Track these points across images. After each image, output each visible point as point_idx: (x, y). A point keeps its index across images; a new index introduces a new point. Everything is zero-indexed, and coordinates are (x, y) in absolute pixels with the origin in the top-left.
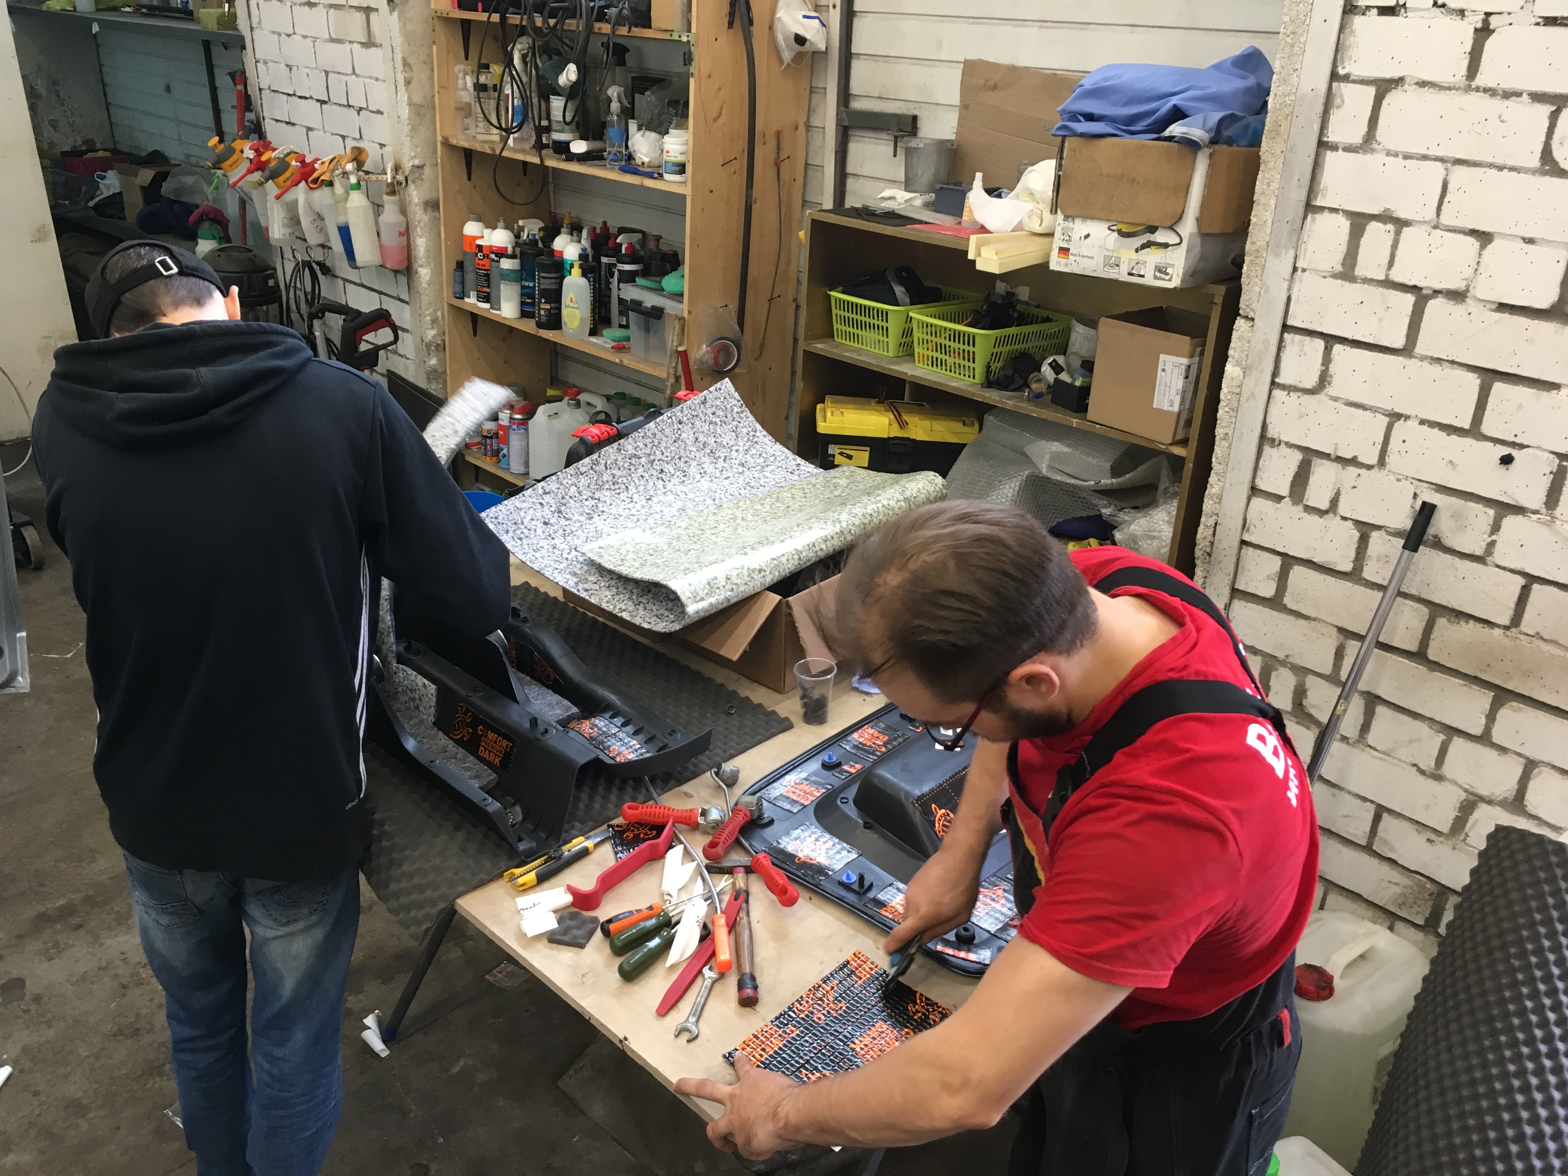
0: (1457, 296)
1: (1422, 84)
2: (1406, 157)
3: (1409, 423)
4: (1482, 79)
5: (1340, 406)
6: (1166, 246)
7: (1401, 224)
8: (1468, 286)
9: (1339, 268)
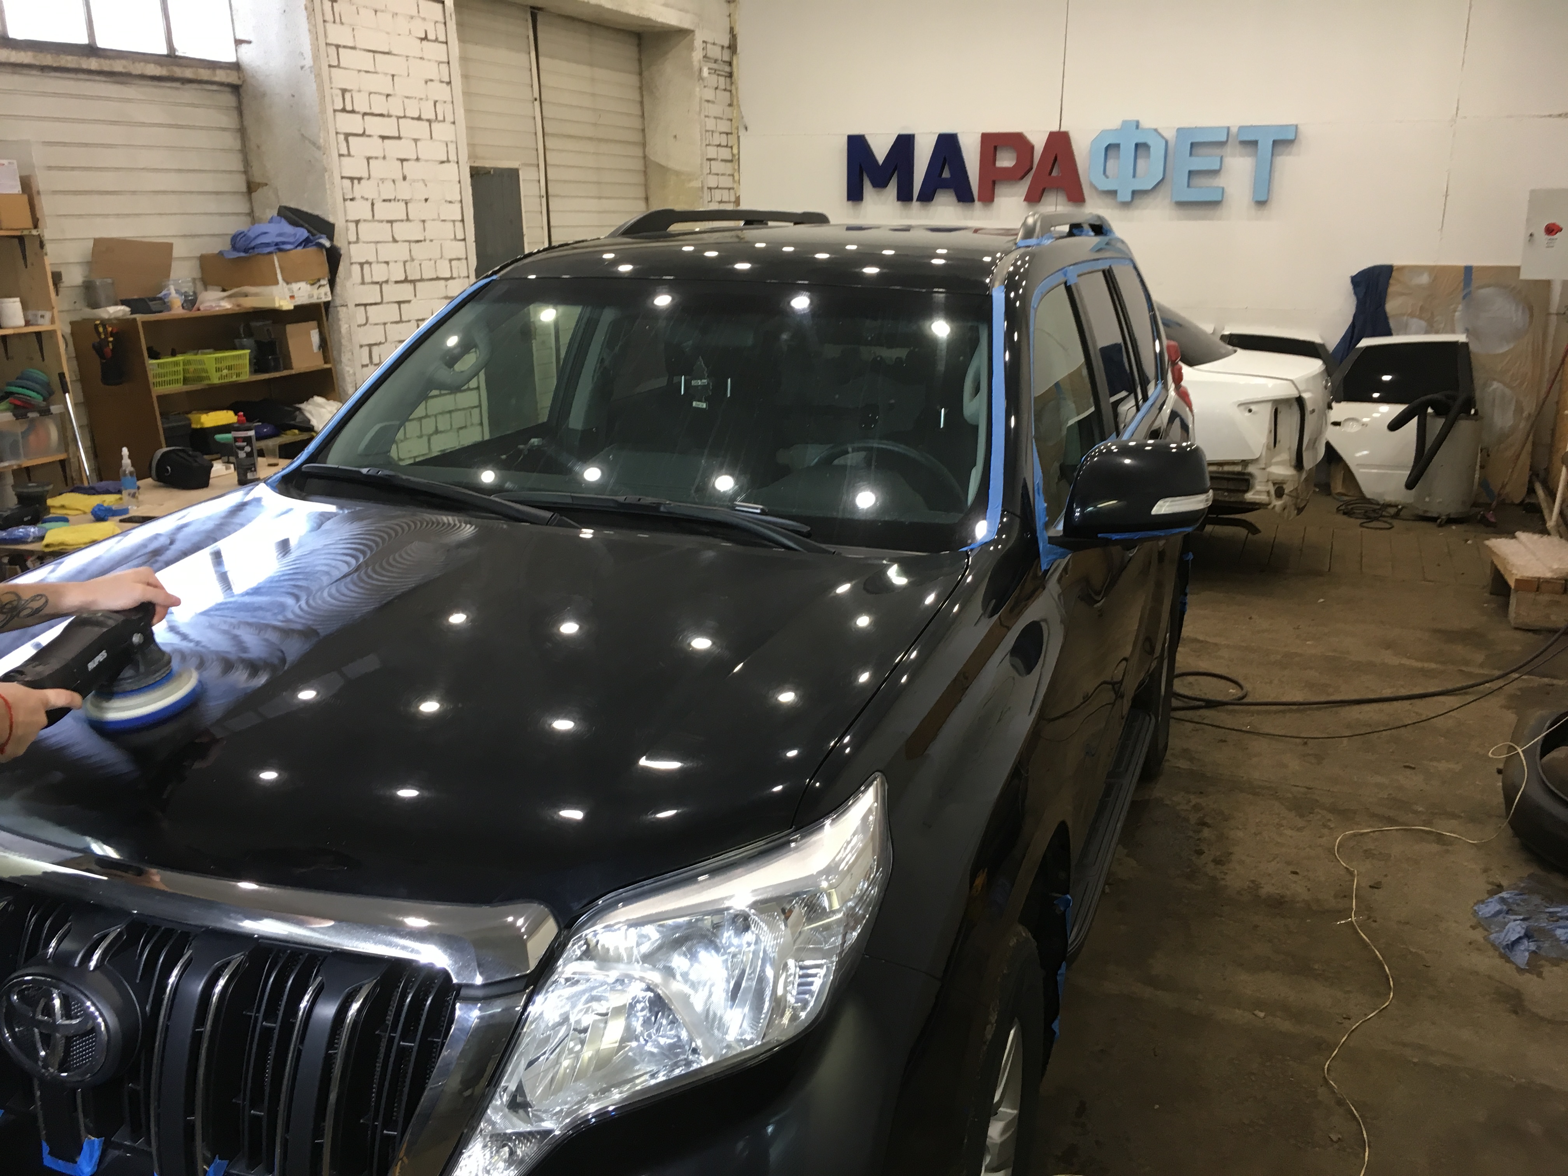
0: (387, 282)
1: (365, 221)
2: (367, 243)
4: (376, 218)
5: (372, 326)
7: (370, 263)
8: (388, 278)
9: (361, 281)
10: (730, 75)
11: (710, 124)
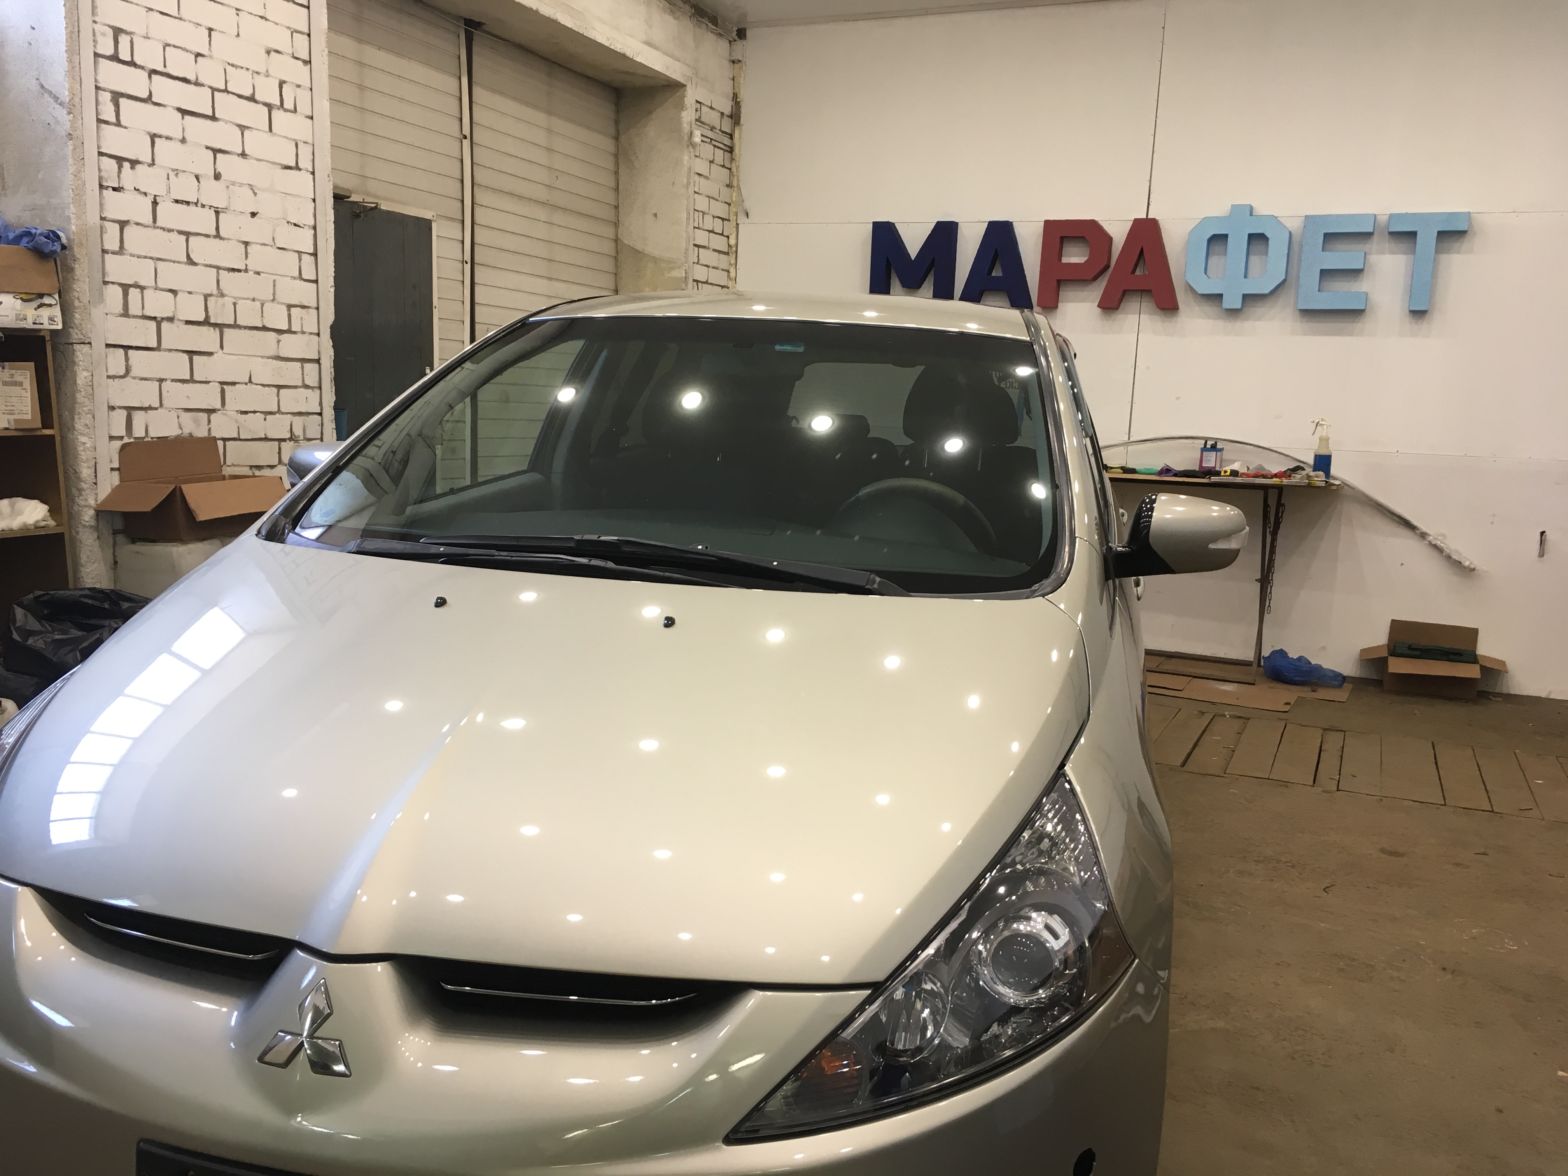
0: (171, 319)
1: (137, 224)
2: (139, 257)
3: (167, 382)
4: (159, 224)
5: (137, 381)
6: (50, 305)
7: (142, 288)
8: (174, 315)
9: (122, 312)
10: (731, 150)
11: (702, 203)
